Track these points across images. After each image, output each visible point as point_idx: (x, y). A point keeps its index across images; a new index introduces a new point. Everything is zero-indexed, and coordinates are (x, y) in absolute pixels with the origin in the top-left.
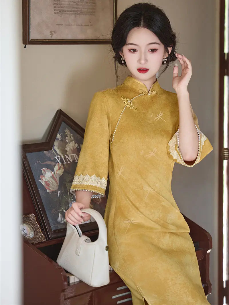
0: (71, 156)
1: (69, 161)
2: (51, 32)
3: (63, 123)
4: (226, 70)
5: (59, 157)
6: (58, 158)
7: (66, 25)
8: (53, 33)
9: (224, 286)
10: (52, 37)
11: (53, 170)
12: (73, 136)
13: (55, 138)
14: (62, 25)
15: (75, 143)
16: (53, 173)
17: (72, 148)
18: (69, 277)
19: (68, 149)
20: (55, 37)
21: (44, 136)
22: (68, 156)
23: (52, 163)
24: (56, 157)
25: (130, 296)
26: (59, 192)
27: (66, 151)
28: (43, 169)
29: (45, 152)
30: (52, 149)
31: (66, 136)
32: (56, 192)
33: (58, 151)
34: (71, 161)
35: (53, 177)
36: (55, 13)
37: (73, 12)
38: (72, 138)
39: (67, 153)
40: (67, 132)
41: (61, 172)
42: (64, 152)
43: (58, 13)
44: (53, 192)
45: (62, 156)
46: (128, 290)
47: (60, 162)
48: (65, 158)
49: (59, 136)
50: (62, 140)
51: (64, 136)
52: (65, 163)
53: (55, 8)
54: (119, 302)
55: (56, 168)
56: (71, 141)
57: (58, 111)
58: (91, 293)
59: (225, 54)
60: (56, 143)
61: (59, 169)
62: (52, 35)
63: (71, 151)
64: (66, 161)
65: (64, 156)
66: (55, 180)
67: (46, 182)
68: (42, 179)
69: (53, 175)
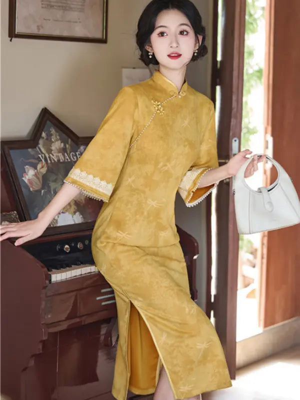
0: (56, 156)
1: (54, 160)
2: (38, 26)
3: (48, 122)
4: (218, 80)
5: (43, 155)
6: (42, 156)
7: (55, 20)
8: (40, 27)
10: (38, 32)
11: (35, 168)
12: (59, 135)
13: (40, 136)
14: (49, 20)
15: (61, 142)
16: (36, 171)
17: (58, 148)
18: (51, 275)
19: (53, 148)
20: (42, 32)
21: (29, 133)
22: (53, 155)
23: (36, 161)
24: (40, 156)
26: (43, 191)
27: (52, 150)
28: (27, 166)
29: (30, 150)
30: (37, 148)
31: (51, 135)
32: (39, 191)
33: (43, 150)
34: (56, 160)
35: (36, 175)
36: (42, 7)
37: (61, 8)
38: (58, 137)
39: (53, 152)
40: (53, 131)
41: (44, 171)
42: (50, 151)
43: (45, 7)
44: (36, 191)
45: (47, 156)
46: (112, 292)
47: (43, 160)
48: (49, 157)
49: (44, 135)
50: (47, 139)
51: (49, 135)
52: (49, 162)
53: (43, 3)
54: (103, 304)
55: (39, 166)
56: (57, 140)
57: (43, 109)
58: (74, 293)
60: (41, 142)
61: (43, 167)
62: (39, 29)
63: (56, 151)
64: (50, 160)
65: (49, 154)
66: (38, 178)
67: (29, 180)
68: (25, 177)
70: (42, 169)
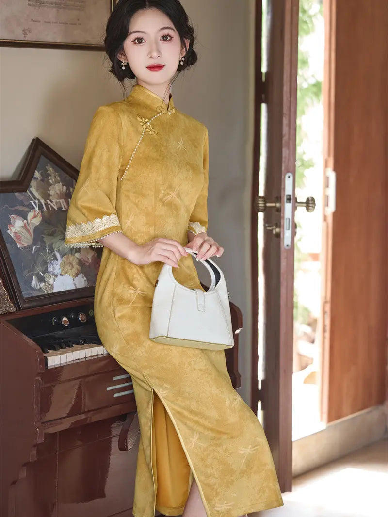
0: (56, 203)
1: (52, 207)
2: (23, 31)
3: (42, 157)
4: (263, 96)
5: (37, 201)
6: (35, 202)
7: (45, 22)
8: (27, 32)
9: (260, 387)
10: (25, 37)
11: (25, 218)
12: (60, 176)
13: (32, 176)
14: (39, 22)
15: (63, 185)
16: (25, 221)
17: (58, 192)
18: (46, 357)
19: (52, 192)
20: (29, 38)
21: (15, 172)
22: (52, 202)
23: (26, 209)
24: (32, 202)
25: (131, 387)
26: (34, 248)
27: (50, 195)
28: (12, 215)
29: (17, 194)
30: (27, 191)
31: (49, 175)
32: (30, 247)
33: (36, 194)
34: (56, 208)
35: (25, 227)
36: (30, 5)
37: (54, 5)
38: (58, 178)
39: (51, 198)
40: (50, 170)
41: (37, 221)
42: (47, 196)
43: (34, 5)
44: (25, 248)
45: (43, 202)
46: (129, 379)
47: (37, 209)
48: (46, 204)
49: (37, 174)
50: (42, 180)
51: (45, 176)
52: (45, 210)
53: (30, 3)
54: (116, 395)
55: (30, 215)
56: (56, 182)
57: (34, 140)
58: (77, 381)
59: (262, 73)
60: (33, 183)
61: (35, 217)
62: (25, 34)
63: (56, 196)
64: (48, 208)
65: (45, 200)
66: (28, 231)
67: (15, 233)
68: (11, 230)
69: (25, 225)
70: (34, 219)
